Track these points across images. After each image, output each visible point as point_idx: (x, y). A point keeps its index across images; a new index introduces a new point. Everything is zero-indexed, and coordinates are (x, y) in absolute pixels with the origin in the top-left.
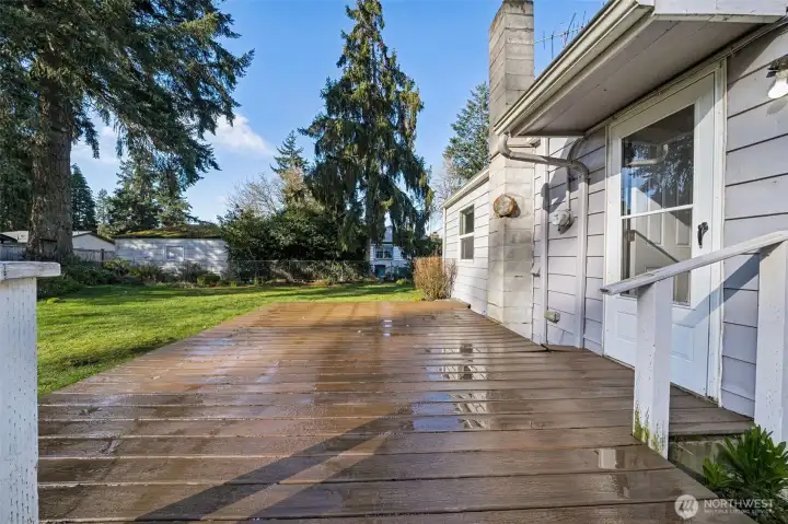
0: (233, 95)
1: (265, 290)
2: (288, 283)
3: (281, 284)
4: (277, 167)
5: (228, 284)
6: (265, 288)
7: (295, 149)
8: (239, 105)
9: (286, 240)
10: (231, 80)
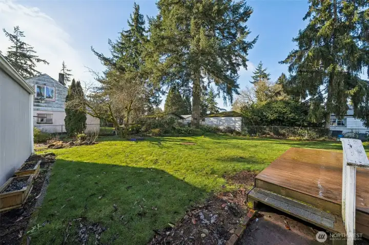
0: (247, 57)
1: (261, 140)
2: (272, 138)
3: (269, 138)
4: (253, 81)
5: (245, 135)
6: (262, 139)
7: (262, 70)
8: (248, 60)
9: (272, 117)
10: (245, 51)
